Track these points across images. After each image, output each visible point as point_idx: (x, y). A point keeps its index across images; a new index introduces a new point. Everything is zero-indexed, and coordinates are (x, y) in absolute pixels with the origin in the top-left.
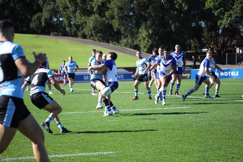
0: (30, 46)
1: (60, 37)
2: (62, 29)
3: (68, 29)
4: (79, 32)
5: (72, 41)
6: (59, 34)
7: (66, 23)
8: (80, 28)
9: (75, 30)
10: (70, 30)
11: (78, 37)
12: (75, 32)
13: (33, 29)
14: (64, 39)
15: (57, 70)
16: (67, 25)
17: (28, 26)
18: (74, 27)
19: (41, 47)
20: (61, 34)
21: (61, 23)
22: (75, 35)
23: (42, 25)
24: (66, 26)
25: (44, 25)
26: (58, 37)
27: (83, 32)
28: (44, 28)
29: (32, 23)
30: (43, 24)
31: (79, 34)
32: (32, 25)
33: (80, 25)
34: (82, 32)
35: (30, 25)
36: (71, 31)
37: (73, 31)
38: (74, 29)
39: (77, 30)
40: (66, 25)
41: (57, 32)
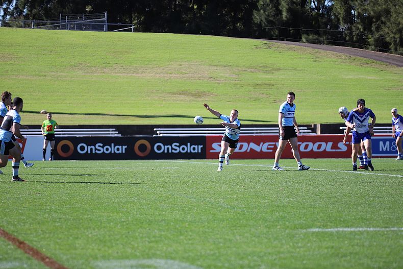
0: (250, 67)
1: (325, 46)
2: (329, 27)
3: (343, 27)
4: (370, 36)
5: (353, 57)
6: (321, 39)
7: (339, 14)
8: (373, 25)
9: (362, 30)
10: (350, 29)
11: (367, 48)
12: (360, 35)
13: (260, 25)
14: (334, 53)
15: (315, 126)
16: (343, 18)
17: (248, 20)
18: (358, 23)
19: (279, 69)
20: (327, 38)
21: (328, 12)
22: (361, 43)
23: (282, 18)
24: (339, 20)
25: (286, 17)
26: (318, 46)
27: (381, 35)
28: (287, 24)
29: (258, 10)
30: (285, 14)
31: (371, 40)
32: (259, 17)
33: (373, 18)
34: (377, 35)
35: (253, 17)
36: (351, 34)
37: (355, 32)
38: (358, 29)
39: (365, 29)
40: (341, 17)
41: (317, 33)
